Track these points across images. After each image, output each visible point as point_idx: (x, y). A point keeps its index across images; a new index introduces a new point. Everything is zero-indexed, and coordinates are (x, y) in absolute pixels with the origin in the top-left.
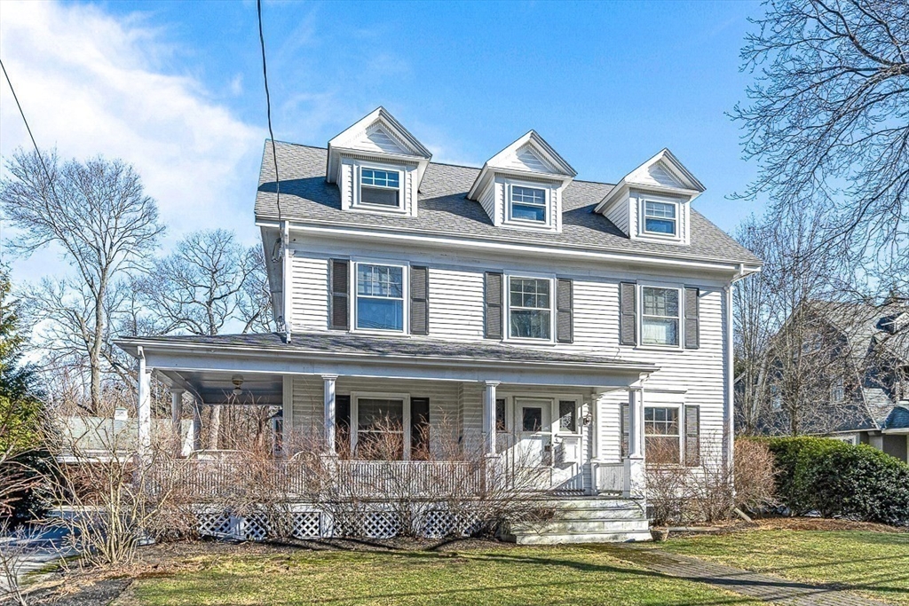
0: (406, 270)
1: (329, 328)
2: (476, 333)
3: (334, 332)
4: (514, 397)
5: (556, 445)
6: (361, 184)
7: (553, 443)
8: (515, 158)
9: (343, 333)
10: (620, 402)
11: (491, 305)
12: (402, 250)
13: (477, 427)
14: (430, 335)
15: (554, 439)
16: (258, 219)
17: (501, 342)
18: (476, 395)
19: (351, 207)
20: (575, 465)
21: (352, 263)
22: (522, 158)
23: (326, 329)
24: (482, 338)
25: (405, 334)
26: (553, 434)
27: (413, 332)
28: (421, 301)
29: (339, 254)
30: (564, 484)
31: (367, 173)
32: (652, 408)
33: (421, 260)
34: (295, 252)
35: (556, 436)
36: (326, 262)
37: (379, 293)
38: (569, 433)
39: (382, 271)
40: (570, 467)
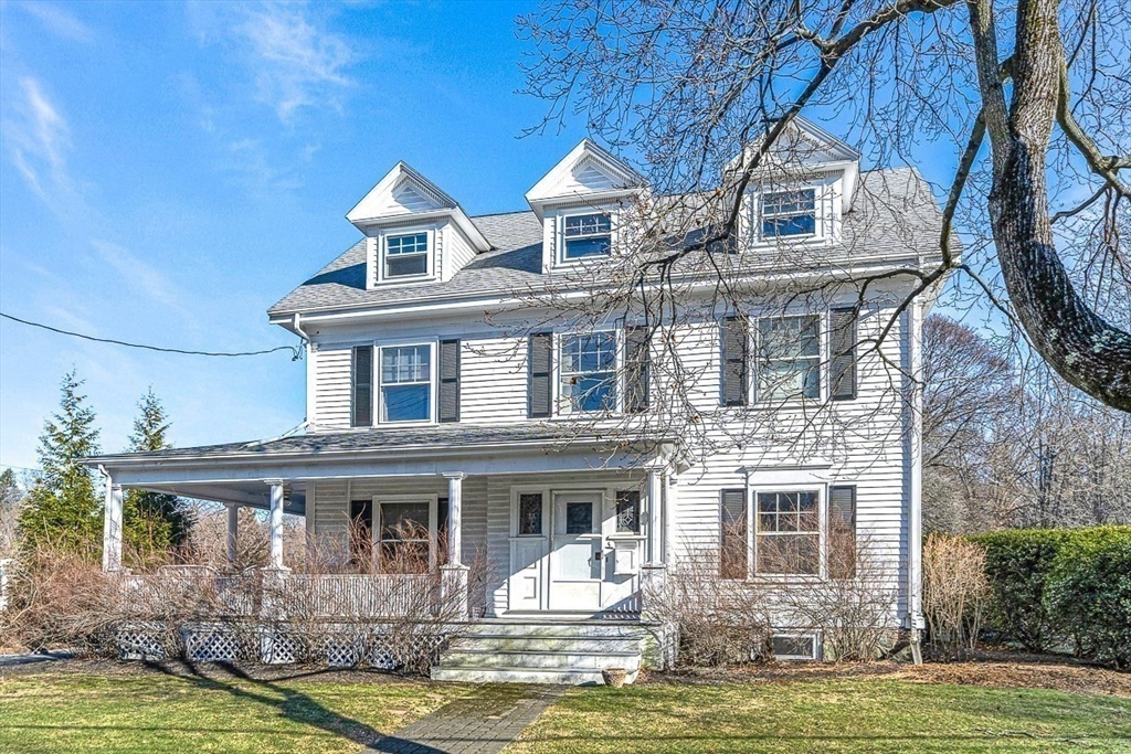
0: (434, 347)
1: (353, 425)
2: (518, 412)
3: (357, 430)
4: (551, 490)
5: (606, 551)
6: (386, 255)
7: (603, 548)
8: (571, 180)
9: (365, 429)
10: (720, 488)
11: (536, 375)
12: (429, 324)
13: (505, 530)
14: (462, 421)
15: (605, 543)
16: (272, 317)
17: (549, 421)
18: (503, 491)
19: (376, 285)
20: (636, 578)
21: (376, 349)
22: (581, 179)
23: (349, 426)
24: (525, 418)
25: (433, 423)
26: (604, 537)
27: (442, 420)
28: (451, 381)
29: (361, 340)
30: (620, 603)
31: (393, 241)
32: (775, 494)
33: (450, 333)
34: (319, 346)
35: (607, 539)
36: (349, 351)
37: (407, 378)
38: (630, 534)
39: (408, 351)
40: (630, 581)
